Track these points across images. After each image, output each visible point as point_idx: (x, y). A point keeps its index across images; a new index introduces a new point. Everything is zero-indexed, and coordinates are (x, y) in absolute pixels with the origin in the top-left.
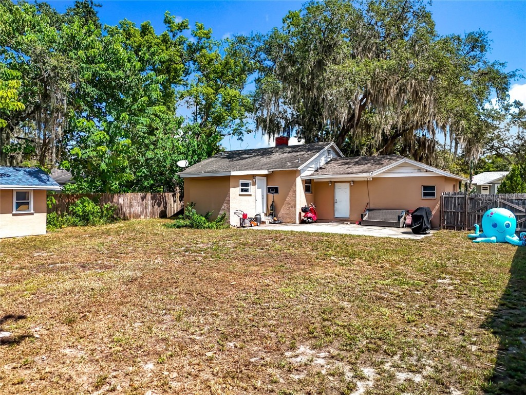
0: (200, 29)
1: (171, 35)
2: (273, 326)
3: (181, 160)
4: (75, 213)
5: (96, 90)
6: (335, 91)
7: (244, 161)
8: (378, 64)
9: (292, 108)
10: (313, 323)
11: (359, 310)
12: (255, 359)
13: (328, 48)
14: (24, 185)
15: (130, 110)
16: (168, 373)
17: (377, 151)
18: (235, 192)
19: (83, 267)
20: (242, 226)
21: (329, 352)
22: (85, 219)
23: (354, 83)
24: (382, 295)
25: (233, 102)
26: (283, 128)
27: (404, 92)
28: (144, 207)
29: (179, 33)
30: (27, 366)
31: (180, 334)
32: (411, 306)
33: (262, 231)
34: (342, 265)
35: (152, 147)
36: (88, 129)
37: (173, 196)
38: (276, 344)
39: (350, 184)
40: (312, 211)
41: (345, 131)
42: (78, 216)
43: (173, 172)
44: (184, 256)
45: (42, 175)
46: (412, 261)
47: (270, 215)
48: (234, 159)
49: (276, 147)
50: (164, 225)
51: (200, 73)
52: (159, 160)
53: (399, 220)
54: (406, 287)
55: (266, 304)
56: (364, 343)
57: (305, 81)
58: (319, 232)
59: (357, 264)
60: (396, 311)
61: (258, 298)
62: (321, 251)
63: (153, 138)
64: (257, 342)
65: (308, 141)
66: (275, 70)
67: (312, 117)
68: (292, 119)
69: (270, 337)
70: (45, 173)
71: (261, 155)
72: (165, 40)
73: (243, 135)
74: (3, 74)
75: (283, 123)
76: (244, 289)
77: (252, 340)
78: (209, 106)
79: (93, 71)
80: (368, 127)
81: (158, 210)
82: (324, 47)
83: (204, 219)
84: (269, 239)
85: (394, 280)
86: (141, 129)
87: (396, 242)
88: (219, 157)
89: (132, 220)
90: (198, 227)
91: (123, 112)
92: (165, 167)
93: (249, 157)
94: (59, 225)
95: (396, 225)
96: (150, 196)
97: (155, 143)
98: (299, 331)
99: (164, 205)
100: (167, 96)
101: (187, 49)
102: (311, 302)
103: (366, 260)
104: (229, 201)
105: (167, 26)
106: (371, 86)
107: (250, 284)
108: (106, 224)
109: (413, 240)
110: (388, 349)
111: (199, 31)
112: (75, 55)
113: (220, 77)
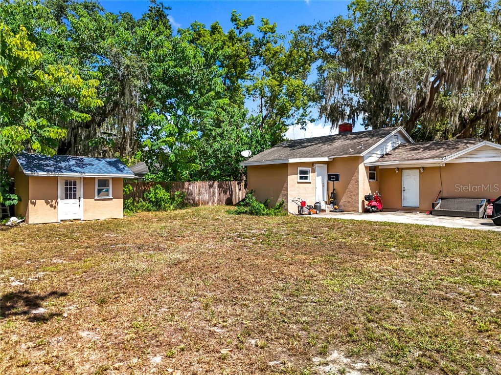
0: (266, 24)
1: (237, 32)
2: (306, 323)
3: (245, 150)
4: (149, 199)
5: (166, 87)
6: (402, 73)
7: (305, 149)
8: (453, 39)
9: (358, 95)
10: (355, 324)
11: (415, 311)
12: (275, 362)
13: (395, 29)
14: (104, 173)
15: (197, 104)
16: (172, 370)
17: (453, 136)
18: (293, 179)
19: (139, 248)
20: (300, 213)
21: (368, 363)
22: (158, 204)
23: (424, 62)
24: (448, 295)
25: (297, 92)
26: (348, 116)
27: (483, 68)
28: (212, 194)
29: (244, 29)
30: (40, 347)
31: (203, 324)
32: (485, 311)
33: (319, 220)
34: (402, 258)
35: (219, 138)
36: (159, 123)
37: (238, 184)
38: (304, 345)
39: (420, 172)
40: (376, 199)
41: (415, 116)
42: (151, 202)
43: (238, 161)
44: (235, 241)
45: (120, 165)
46: (491, 256)
47: (331, 203)
48: (296, 148)
49: (339, 134)
50: (227, 211)
51: (265, 66)
52: (225, 151)
53: (478, 210)
54: (481, 286)
55: (305, 297)
56: (416, 355)
57: (370, 65)
58: (382, 221)
59: (422, 257)
60: (465, 316)
61: (297, 290)
62: (380, 242)
63: (220, 130)
64: (282, 341)
65: (375, 127)
66: (338, 57)
67: (380, 103)
68: (357, 105)
69: (299, 337)
70: (122, 163)
71: (323, 142)
72: (231, 37)
73: (306, 125)
74: (86, 75)
75: (348, 111)
76: (285, 279)
77: (278, 338)
78: (274, 97)
79: (163, 69)
80: (442, 110)
81: (224, 197)
82: (391, 27)
83: (263, 206)
84: (326, 227)
85: (466, 278)
86: (208, 122)
87: (472, 234)
88: (281, 146)
89: (201, 207)
90: (257, 214)
91: (189, 105)
92: (230, 157)
93: (310, 146)
94: (135, 209)
95: (473, 215)
96: (217, 184)
97: (221, 135)
98: (336, 332)
99: (230, 192)
100: (233, 91)
101: (254, 45)
102: (357, 298)
103: (432, 253)
104: (287, 188)
105: (233, 24)
106: (445, 65)
107: (293, 274)
108: (176, 210)
109: (494, 232)
110: (446, 367)
111: (265, 26)
112: (146, 54)
113: (284, 70)
